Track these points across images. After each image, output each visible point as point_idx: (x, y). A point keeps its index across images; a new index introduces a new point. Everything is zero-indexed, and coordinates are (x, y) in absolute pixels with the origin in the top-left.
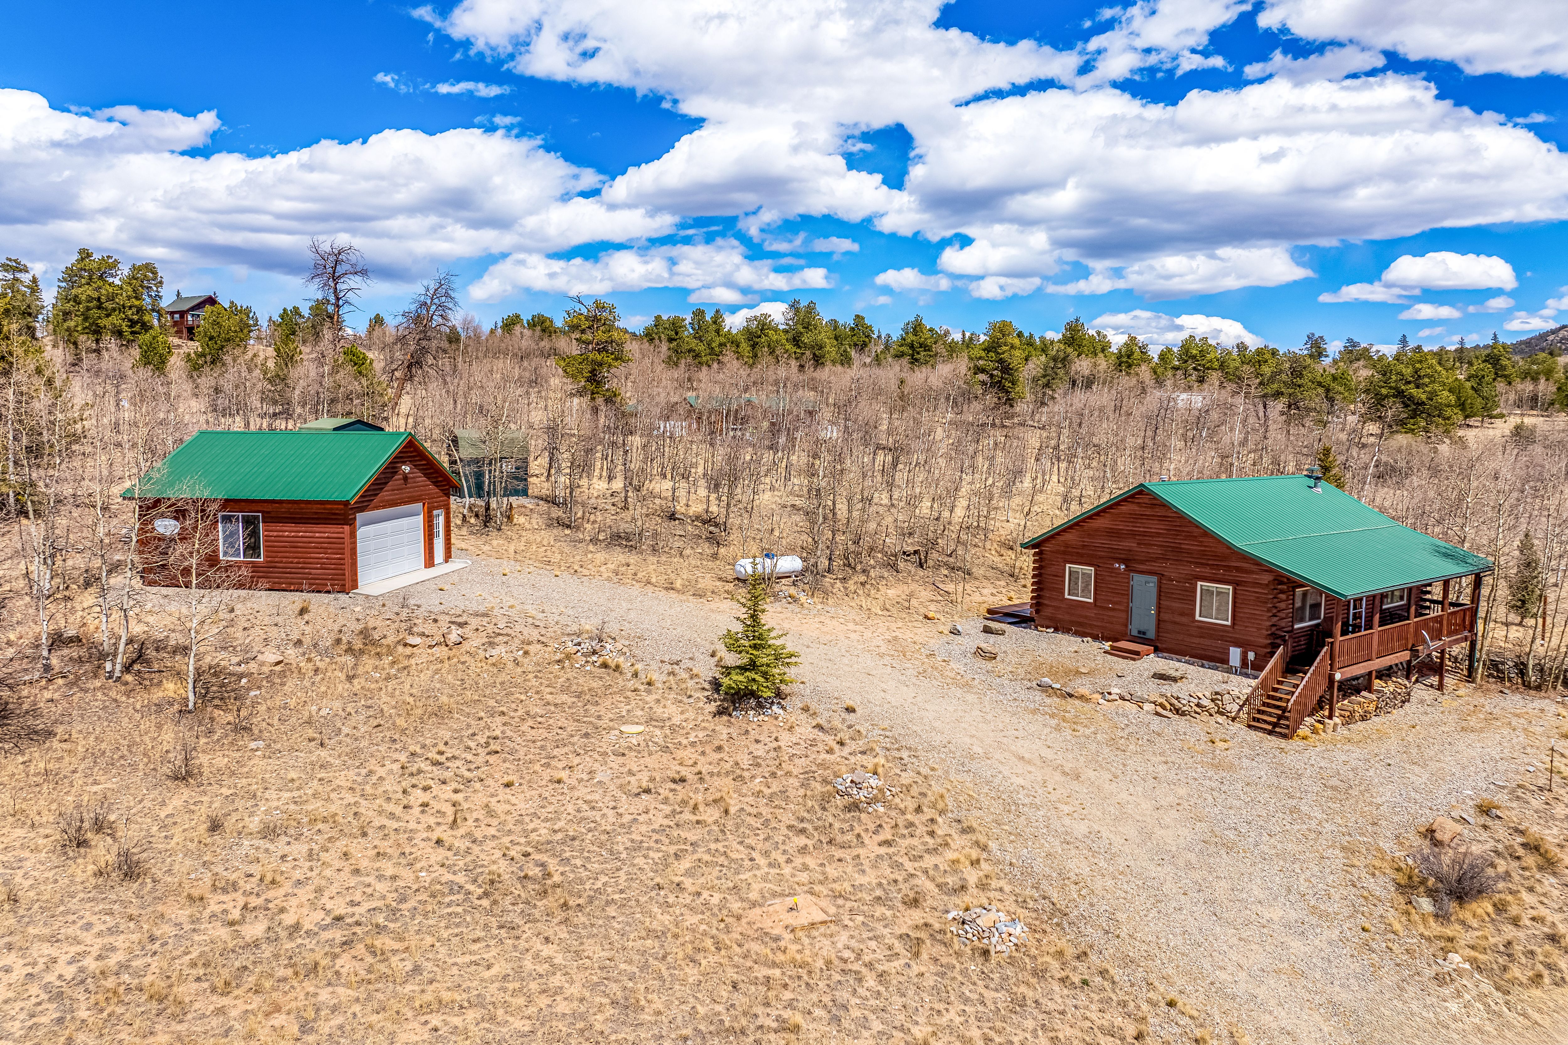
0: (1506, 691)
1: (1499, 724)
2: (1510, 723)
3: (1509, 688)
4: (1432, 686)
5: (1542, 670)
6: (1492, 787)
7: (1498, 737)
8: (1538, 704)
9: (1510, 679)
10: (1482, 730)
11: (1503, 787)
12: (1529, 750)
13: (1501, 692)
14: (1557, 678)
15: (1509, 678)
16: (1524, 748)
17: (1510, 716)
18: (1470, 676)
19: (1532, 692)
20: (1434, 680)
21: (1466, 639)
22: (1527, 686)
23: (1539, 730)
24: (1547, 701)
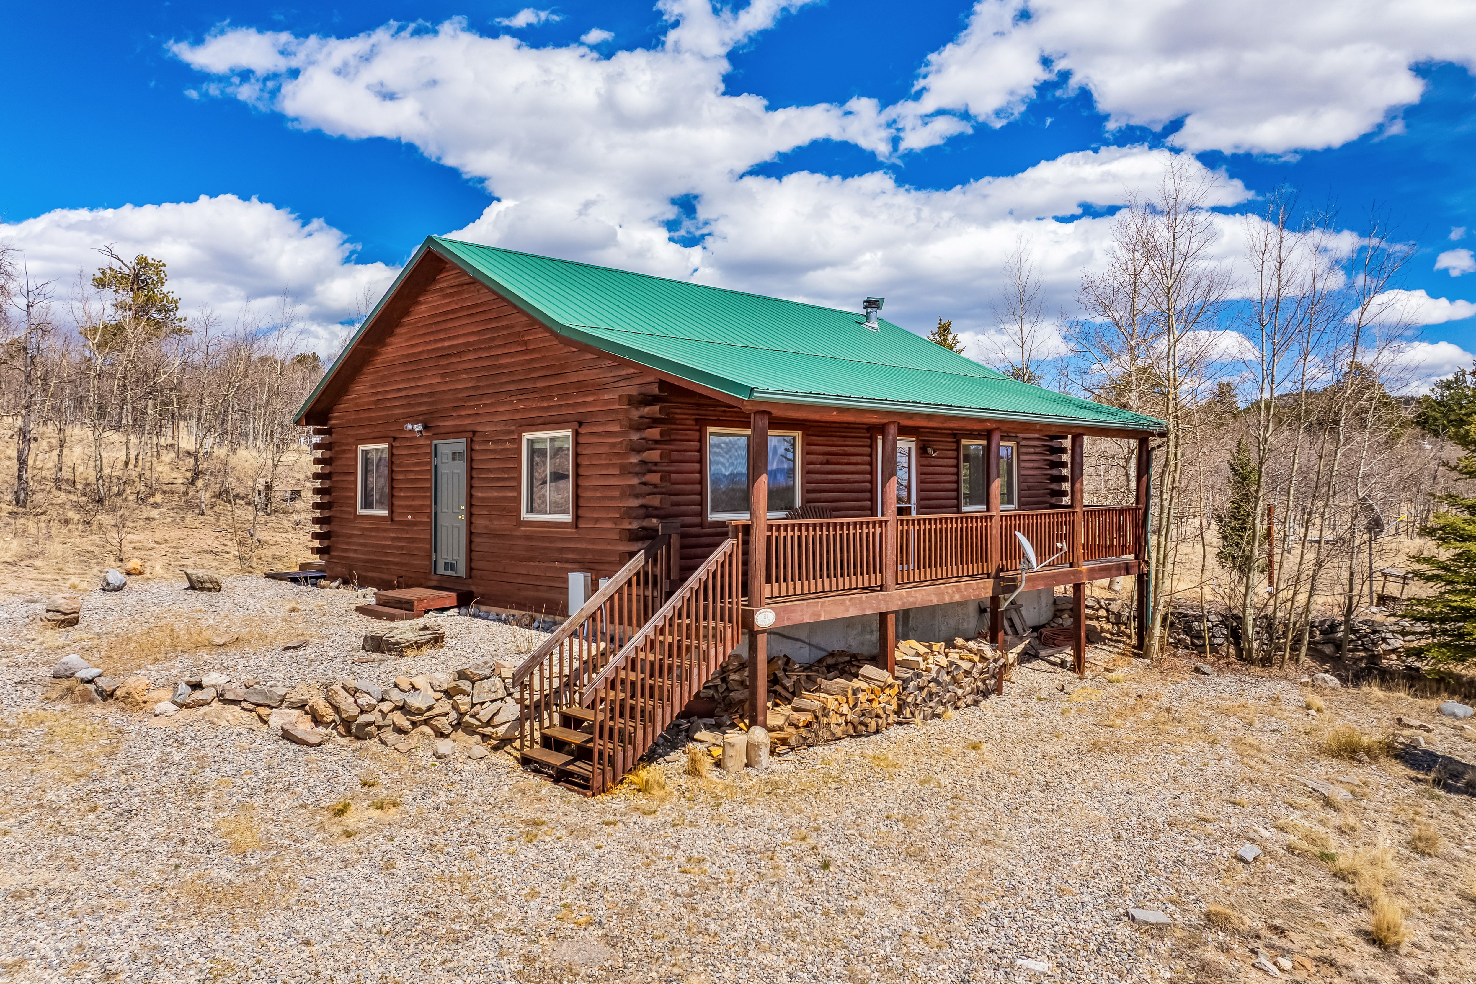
0: (1206, 668)
1: (1182, 730)
2: (1206, 729)
3: (1213, 664)
4: (1063, 664)
5: (1270, 627)
6: (1123, 931)
7: (1173, 761)
8: (1265, 689)
9: (1214, 649)
10: (1139, 746)
11: (1159, 930)
12: (1244, 795)
13: (1197, 670)
14: (1298, 640)
15: (1212, 645)
16: (1233, 788)
17: (1208, 713)
18: (1141, 649)
19: (1256, 670)
20: (1068, 655)
21: (1127, 570)
22: (1245, 657)
23: (1268, 740)
24: (1283, 683)
